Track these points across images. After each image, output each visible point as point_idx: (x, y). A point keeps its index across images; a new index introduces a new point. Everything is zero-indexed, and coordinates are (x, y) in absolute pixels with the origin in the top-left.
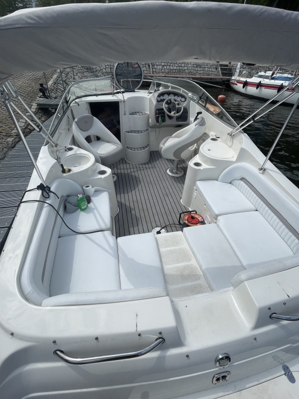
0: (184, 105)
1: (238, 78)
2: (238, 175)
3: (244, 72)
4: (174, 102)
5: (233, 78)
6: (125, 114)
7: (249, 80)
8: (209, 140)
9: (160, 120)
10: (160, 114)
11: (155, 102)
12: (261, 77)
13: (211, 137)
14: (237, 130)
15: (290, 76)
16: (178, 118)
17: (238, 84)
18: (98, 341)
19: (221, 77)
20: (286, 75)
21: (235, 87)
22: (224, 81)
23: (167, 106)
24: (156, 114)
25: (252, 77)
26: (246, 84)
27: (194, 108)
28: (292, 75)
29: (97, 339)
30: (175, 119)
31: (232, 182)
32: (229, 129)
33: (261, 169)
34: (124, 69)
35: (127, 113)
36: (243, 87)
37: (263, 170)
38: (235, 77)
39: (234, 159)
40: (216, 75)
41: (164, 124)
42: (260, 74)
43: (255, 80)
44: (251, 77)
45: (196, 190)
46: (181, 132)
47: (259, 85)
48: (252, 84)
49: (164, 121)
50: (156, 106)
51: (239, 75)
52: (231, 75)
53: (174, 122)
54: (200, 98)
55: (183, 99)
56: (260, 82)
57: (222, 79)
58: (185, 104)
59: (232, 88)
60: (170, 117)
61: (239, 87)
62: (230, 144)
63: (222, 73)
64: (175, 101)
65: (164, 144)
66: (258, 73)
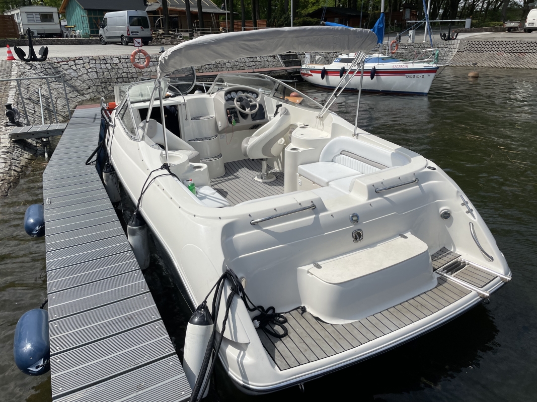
0: (258, 101)
1: (311, 66)
2: (337, 150)
3: (317, 57)
4: (246, 98)
5: (304, 66)
6: (186, 119)
7: (327, 67)
8: (298, 129)
9: (233, 120)
10: (232, 114)
11: (223, 101)
12: (343, 61)
13: (299, 126)
14: (324, 111)
15: (381, 56)
16: (254, 117)
17: (313, 74)
18: (276, 211)
19: (284, 67)
20: (376, 56)
21: (309, 78)
22: (290, 73)
23: (239, 103)
24: (227, 114)
25: (331, 63)
26: (324, 73)
27: (270, 102)
28: (384, 54)
29: (275, 209)
30: (250, 117)
31: (334, 160)
32: (316, 113)
33: (355, 135)
34: (121, 71)
35: (189, 118)
36: (323, 78)
37: (356, 135)
38: (306, 66)
39: (329, 137)
40: (276, 66)
41: (238, 125)
42: (340, 57)
43: (336, 66)
44: (329, 62)
45: (300, 175)
46: (263, 129)
47: (342, 72)
48: (334, 72)
49: (237, 121)
50: (225, 105)
51: (312, 62)
52: (299, 63)
53: (249, 122)
54: (276, 90)
55: (254, 96)
56: (344, 68)
57: (286, 70)
58: (259, 99)
59: (306, 81)
60: (244, 116)
61: (317, 78)
62: (321, 127)
63: (285, 63)
64: (248, 97)
65: (247, 143)
66: (337, 57)
